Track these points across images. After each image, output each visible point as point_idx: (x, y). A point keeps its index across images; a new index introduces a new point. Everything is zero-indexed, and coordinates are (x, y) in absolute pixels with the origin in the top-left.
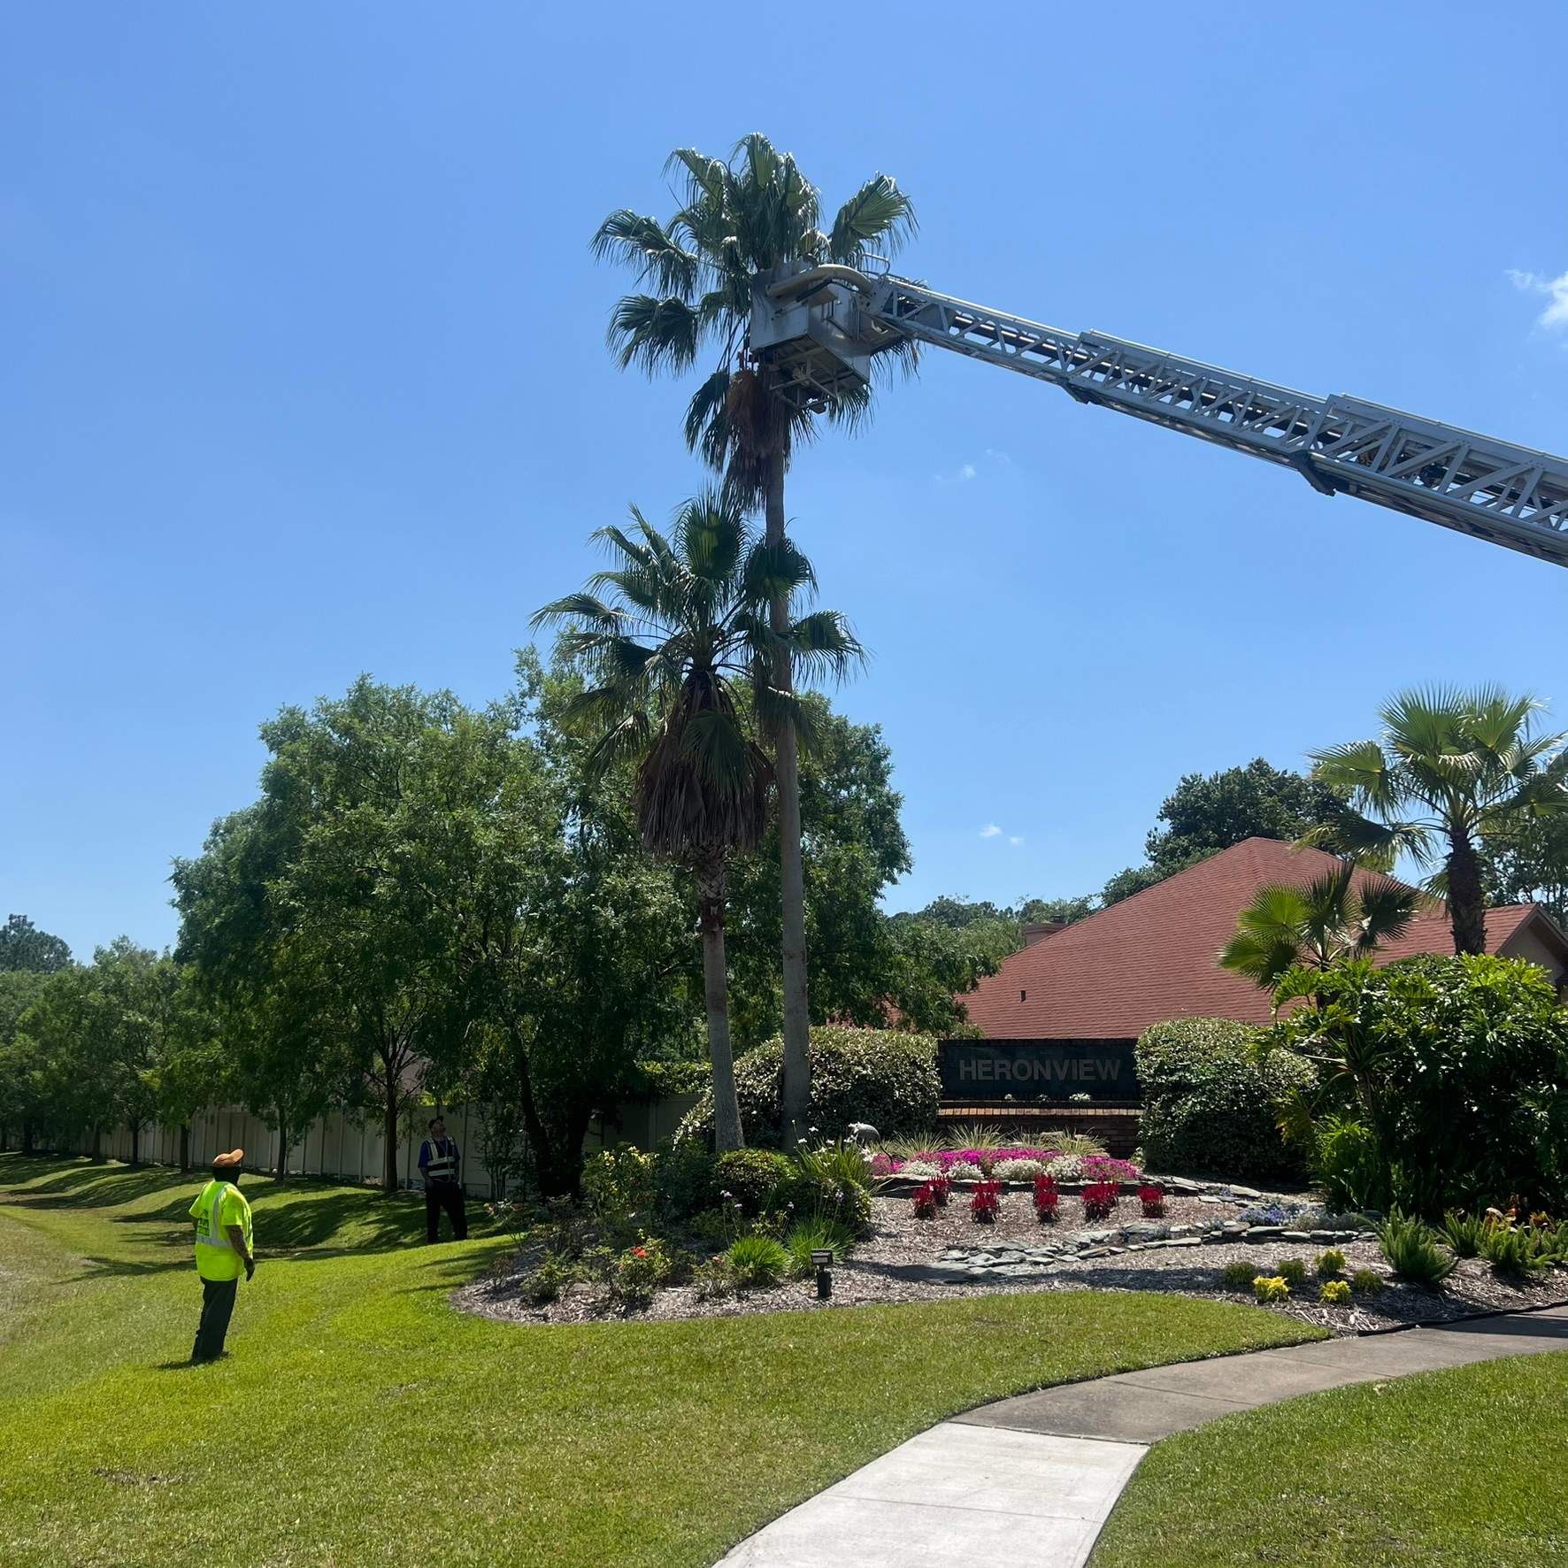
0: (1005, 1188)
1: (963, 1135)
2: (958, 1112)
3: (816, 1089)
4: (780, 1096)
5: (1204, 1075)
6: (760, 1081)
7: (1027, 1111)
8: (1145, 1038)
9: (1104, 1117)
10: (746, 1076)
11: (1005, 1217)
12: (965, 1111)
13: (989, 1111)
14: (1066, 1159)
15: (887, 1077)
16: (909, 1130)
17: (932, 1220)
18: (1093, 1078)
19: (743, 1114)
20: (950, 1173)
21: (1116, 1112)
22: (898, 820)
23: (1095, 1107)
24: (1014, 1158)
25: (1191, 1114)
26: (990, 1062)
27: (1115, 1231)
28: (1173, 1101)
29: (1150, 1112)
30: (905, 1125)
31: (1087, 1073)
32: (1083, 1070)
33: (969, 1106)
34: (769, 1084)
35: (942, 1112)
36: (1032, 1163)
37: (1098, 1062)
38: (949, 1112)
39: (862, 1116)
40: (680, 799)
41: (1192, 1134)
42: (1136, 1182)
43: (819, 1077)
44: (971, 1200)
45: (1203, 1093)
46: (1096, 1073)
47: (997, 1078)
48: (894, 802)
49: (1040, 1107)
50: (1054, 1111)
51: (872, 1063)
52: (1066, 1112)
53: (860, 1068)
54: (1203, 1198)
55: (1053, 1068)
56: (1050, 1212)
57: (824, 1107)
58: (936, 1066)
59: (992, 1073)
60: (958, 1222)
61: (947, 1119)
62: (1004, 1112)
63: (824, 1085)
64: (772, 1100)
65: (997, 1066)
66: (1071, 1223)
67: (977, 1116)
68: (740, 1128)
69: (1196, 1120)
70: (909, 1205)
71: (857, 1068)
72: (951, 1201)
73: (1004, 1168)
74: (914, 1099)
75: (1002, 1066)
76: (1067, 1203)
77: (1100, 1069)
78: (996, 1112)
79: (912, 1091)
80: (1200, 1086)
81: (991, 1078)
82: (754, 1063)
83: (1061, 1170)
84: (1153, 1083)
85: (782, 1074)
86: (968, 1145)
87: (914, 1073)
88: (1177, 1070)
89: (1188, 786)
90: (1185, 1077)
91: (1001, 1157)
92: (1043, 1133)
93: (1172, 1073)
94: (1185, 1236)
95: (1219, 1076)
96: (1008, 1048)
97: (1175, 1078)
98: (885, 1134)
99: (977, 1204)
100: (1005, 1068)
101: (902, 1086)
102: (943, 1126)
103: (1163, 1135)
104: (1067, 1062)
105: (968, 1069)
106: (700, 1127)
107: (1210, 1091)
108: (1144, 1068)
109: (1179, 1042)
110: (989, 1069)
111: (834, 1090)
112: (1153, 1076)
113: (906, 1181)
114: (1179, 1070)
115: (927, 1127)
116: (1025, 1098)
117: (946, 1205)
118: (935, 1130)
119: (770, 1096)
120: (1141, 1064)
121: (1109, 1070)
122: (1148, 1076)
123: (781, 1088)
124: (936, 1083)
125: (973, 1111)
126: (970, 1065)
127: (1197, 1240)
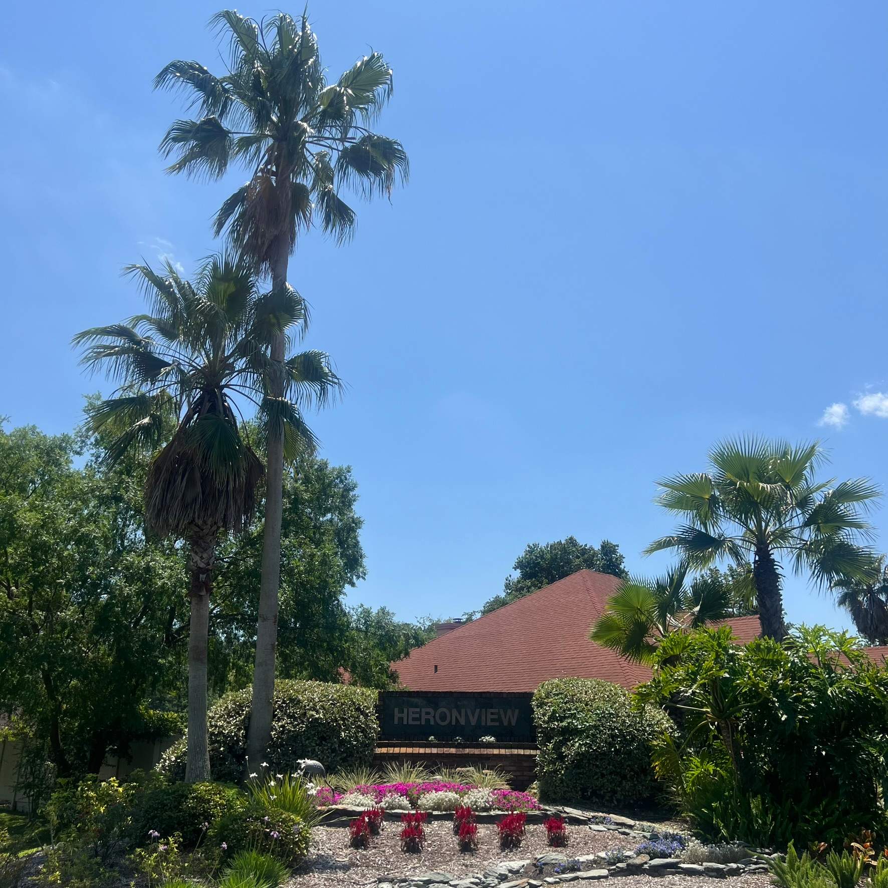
0: (429, 818)
1: (394, 770)
2: (391, 750)
3: (276, 730)
4: (246, 737)
5: (587, 722)
6: (229, 723)
7: (446, 750)
8: (538, 692)
9: (505, 756)
10: (218, 718)
11: (430, 845)
12: (397, 750)
13: (416, 750)
14: (480, 792)
15: (336, 720)
16: (351, 766)
17: (365, 849)
18: (497, 724)
19: (212, 750)
20: (382, 804)
21: (515, 751)
22: (358, 538)
23: (499, 747)
24: (437, 790)
25: (577, 754)
26: (418, 710)
27: (528, 861)
28: (563, 743)
29: (544, 753)
30: (348, 761)
31: (492, 720)
32: (490, 717)
33: (400, 746)
34: (237, 725)
35: (378, 751)
36: (452, 795)
37: (502, 712)
38: (384, 750)
39: (313, 754)
40: (181, 484)
41: (579, 771)
42: (537, 812)
43: (279, 720)
44: (400, 829)
45: (587, 737)
46: (499, 720)
47: (423, 723)
48: (357, 523)
49: (456, 747)
50: (467, 751)
51: (324, 709)
52: (477, 751)
53: (314, 713)
54: (594, 827)
55: (466, 715)
56: (469, 842)
57: (282, 745)
58: (376, 713)
59: (419, 719)
60: (389, 851)
61: (382, 755)
62: (428, 751)
63: (283, 726)
64: (238, 738)
65: (423, 714)
66: (488, 852)
67: (406, 754)
68: (208, 763)
69: (581, 759)
70: (344, 834)
71: (311, 712)
72: (383, 830)
73: (429, 799)
74: (357, 739)
75: (428, 713)
76: (483, 831)
77: (503, 716)
78: (422, 751)
79: (355, 733)
80: (583, 731)
81: (418, 723)
82: (227, 707)
83: (476, 801)
84: (547, 728)
85: (249, 717)
86: (399, 779)
87: (358, 717)
88: (565, 718)
89: (531, 550)
90: (573, 723)
91: (427, 789)
92: (459, 769)
93: (562, 719)
94: (593, 868)
95: (599, 723)
96: (432, 698)
97: (564, 724)
98: (330, 769)
99: (405, 834)
100: (428, 715)
101: (348, 728)
102: (378, 762)
103: (555, 771)
104: (478, 710)
105: (400, 715)
106: (175, 761)
107: (593, 735)
108: (540, 715)
109: (566, 695)
110: (418, 716)
111: (290, 731)
112: (547, 723)
113: (345, 812)
114: (568, 717)
115: (365, 762)
116: (445, 739)
117: (378, 834)
118: (372, 766)
119: (236, 735)
120: (538, 712)
121: (511, 717)
122: (544, 722)
123: (247, 729)
124: (375, 726)
125: (403, 750)
126: (403, 713)
127: (604, 872)
